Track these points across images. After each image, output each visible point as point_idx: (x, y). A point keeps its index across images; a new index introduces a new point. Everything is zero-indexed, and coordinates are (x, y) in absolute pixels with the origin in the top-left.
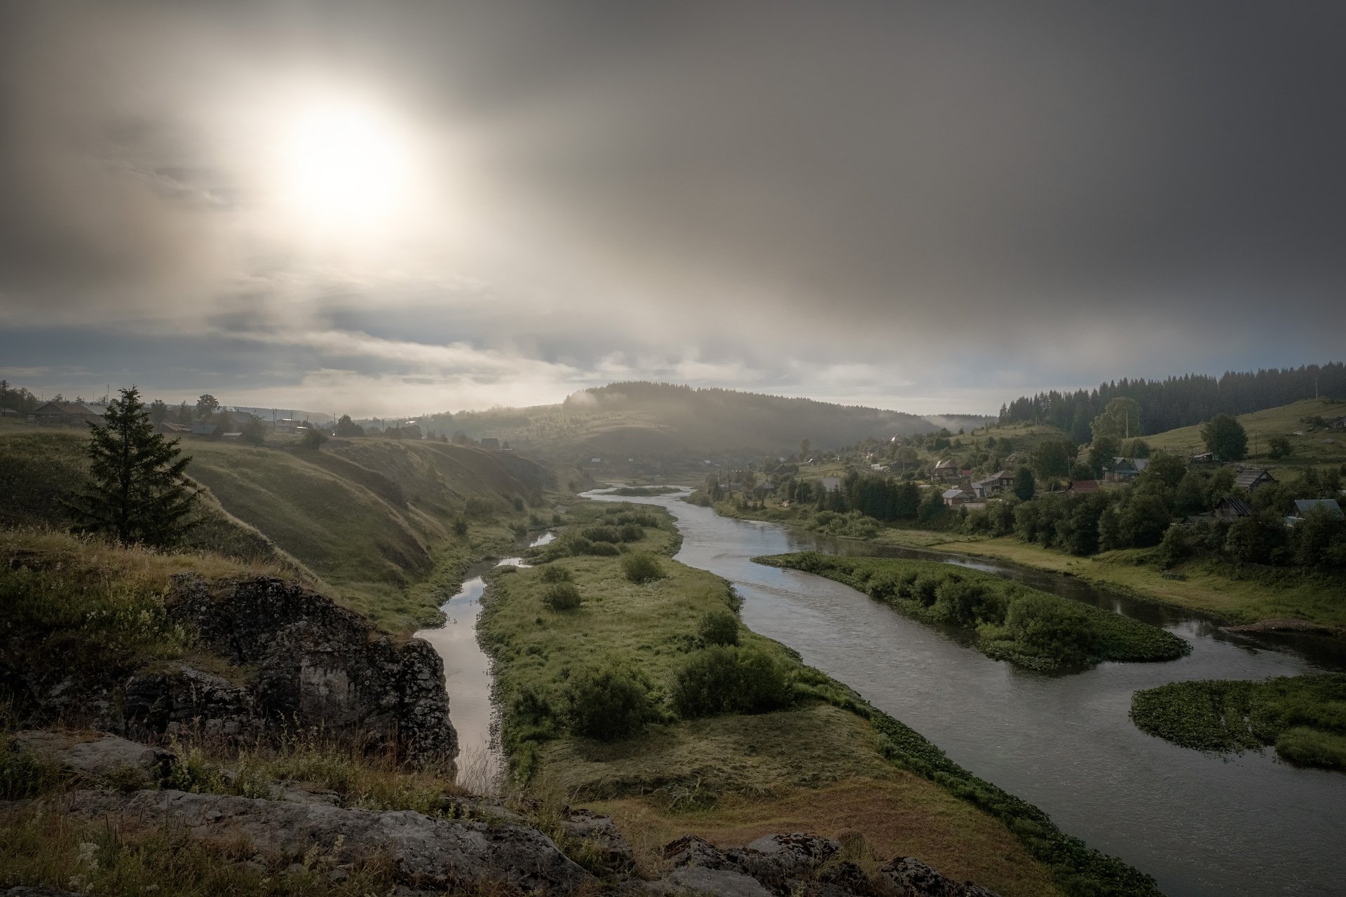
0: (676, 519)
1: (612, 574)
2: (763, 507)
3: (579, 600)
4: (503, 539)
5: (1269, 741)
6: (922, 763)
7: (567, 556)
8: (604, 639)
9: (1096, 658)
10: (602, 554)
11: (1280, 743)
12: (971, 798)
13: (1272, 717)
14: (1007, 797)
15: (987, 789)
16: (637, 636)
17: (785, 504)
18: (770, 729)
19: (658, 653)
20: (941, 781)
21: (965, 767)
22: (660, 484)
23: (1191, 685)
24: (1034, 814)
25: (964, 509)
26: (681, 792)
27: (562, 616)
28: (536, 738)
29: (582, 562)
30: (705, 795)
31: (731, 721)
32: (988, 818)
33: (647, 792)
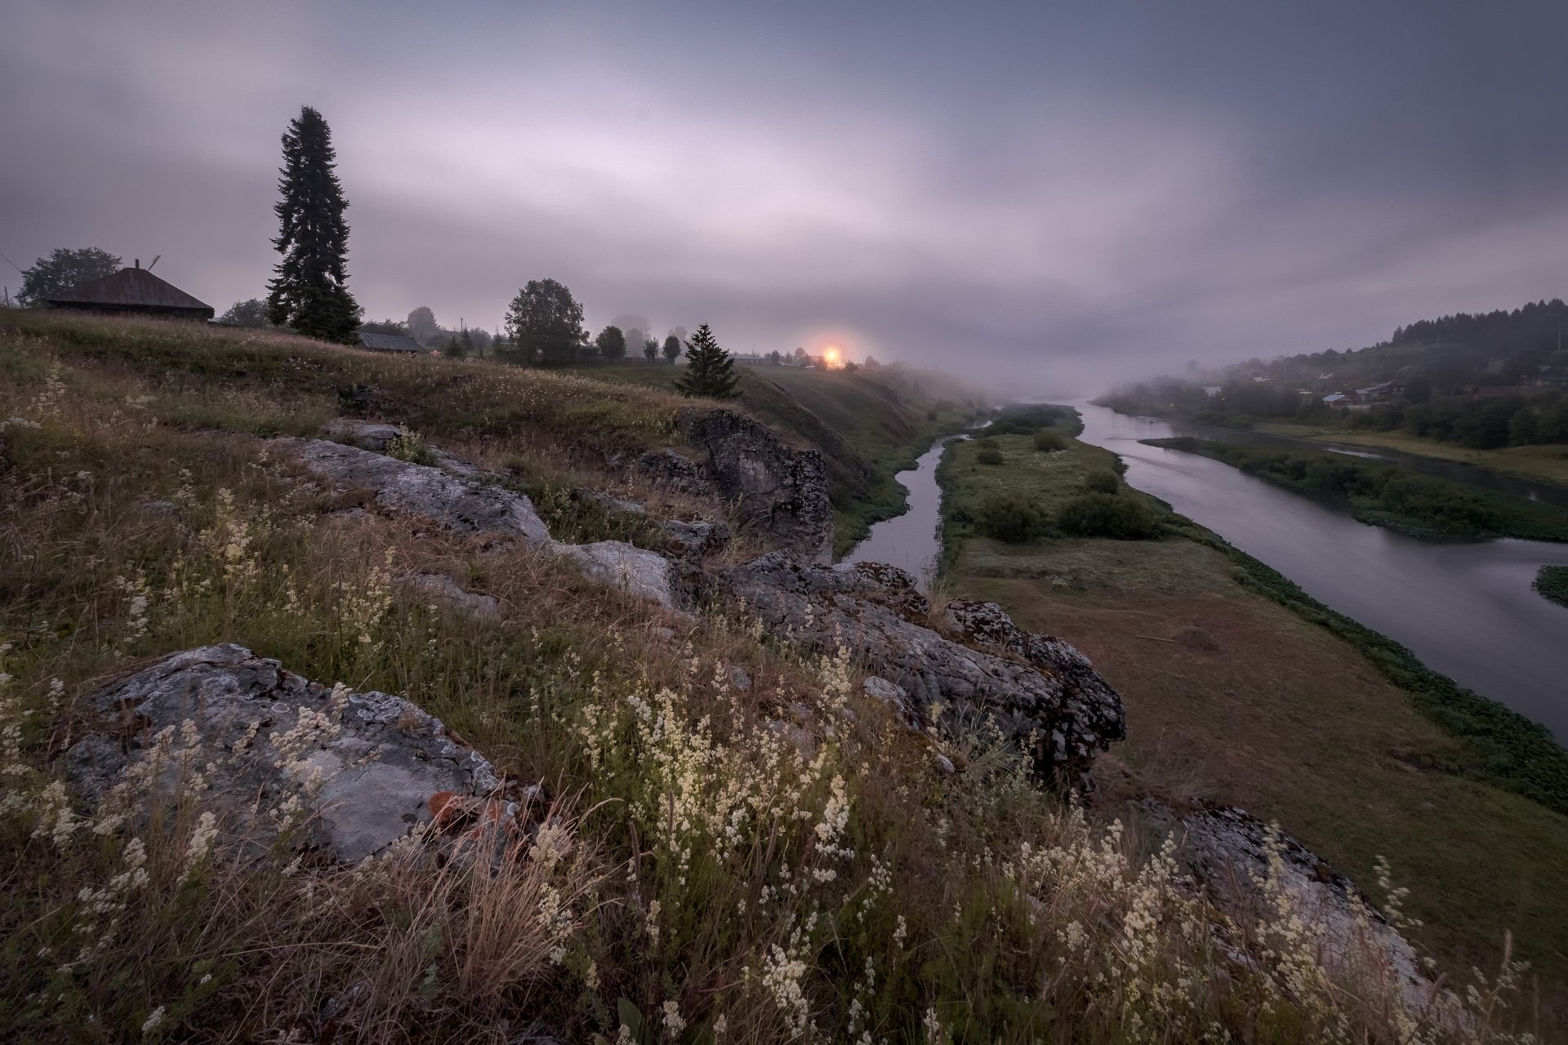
0: (1081, 415)
1: (1028, 446)
3: (1001, 460)
4: (956, 424)
7: (998, 434)
8: (1017, 484)
9: (1493, 534)
10: (1021, 433)
12: (1324, 624)
15: (1342, 620)
16: (1041, 484)
19: (1056, 495)
25: (1346, 409)
26: (1058, 581)
27: (990, 468)
28: (963, 536)
29: (1009, 438)
30: (1078, 586)
31: (1107, 543)
32: (1341, 643)
33: (1033, 578)
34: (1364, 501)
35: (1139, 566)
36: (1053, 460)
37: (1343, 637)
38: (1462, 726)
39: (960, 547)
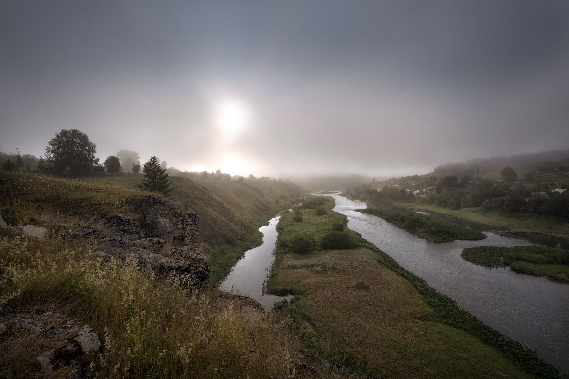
0: (335, 200)
1: (313, 213)
2: (360, 197)
3: (302, 220)
4: (288, 205)
5: (508, 265)
6: (389, 265)
7: (303, 209)
8: (307, 229)
9: (453, 239)
10: (312, 208)
11: (511, 265)
12: (402, 275)
13: (511, 257)
14: (414, 275)
15: (408, 273)
16: (316, 229)
17: (366, 196)
18: (347, 254)
19: (321, 233)
20: (394, 270)
21: (403, 267)
22: (332, 191)
23: (484, 247)
24: (421, 281)
25: (419, 196)
26: (318, 268)
27: (298, 223)
28: (283, 253)
29: (306, 210)
30: (325, 270)
31: (336, 251)
32: (406, 281)
33: (309, 268)
34: (420, 230)
35: (347, 259)
36: (322, 219)
37: (408, 279)
38: (435, 304)
39: (282, 258)
